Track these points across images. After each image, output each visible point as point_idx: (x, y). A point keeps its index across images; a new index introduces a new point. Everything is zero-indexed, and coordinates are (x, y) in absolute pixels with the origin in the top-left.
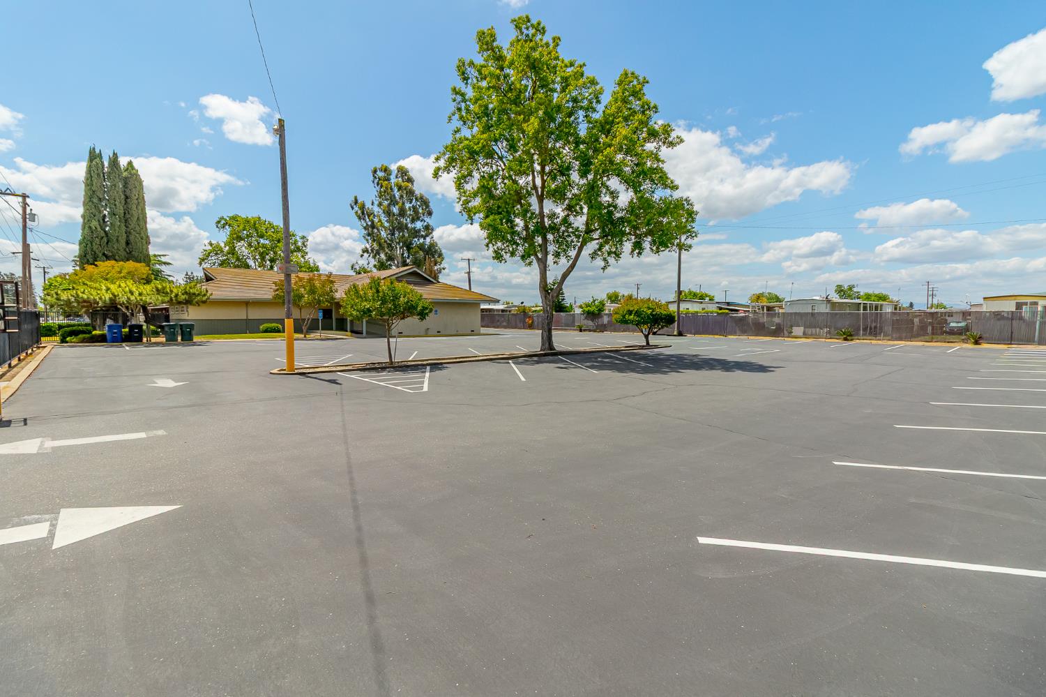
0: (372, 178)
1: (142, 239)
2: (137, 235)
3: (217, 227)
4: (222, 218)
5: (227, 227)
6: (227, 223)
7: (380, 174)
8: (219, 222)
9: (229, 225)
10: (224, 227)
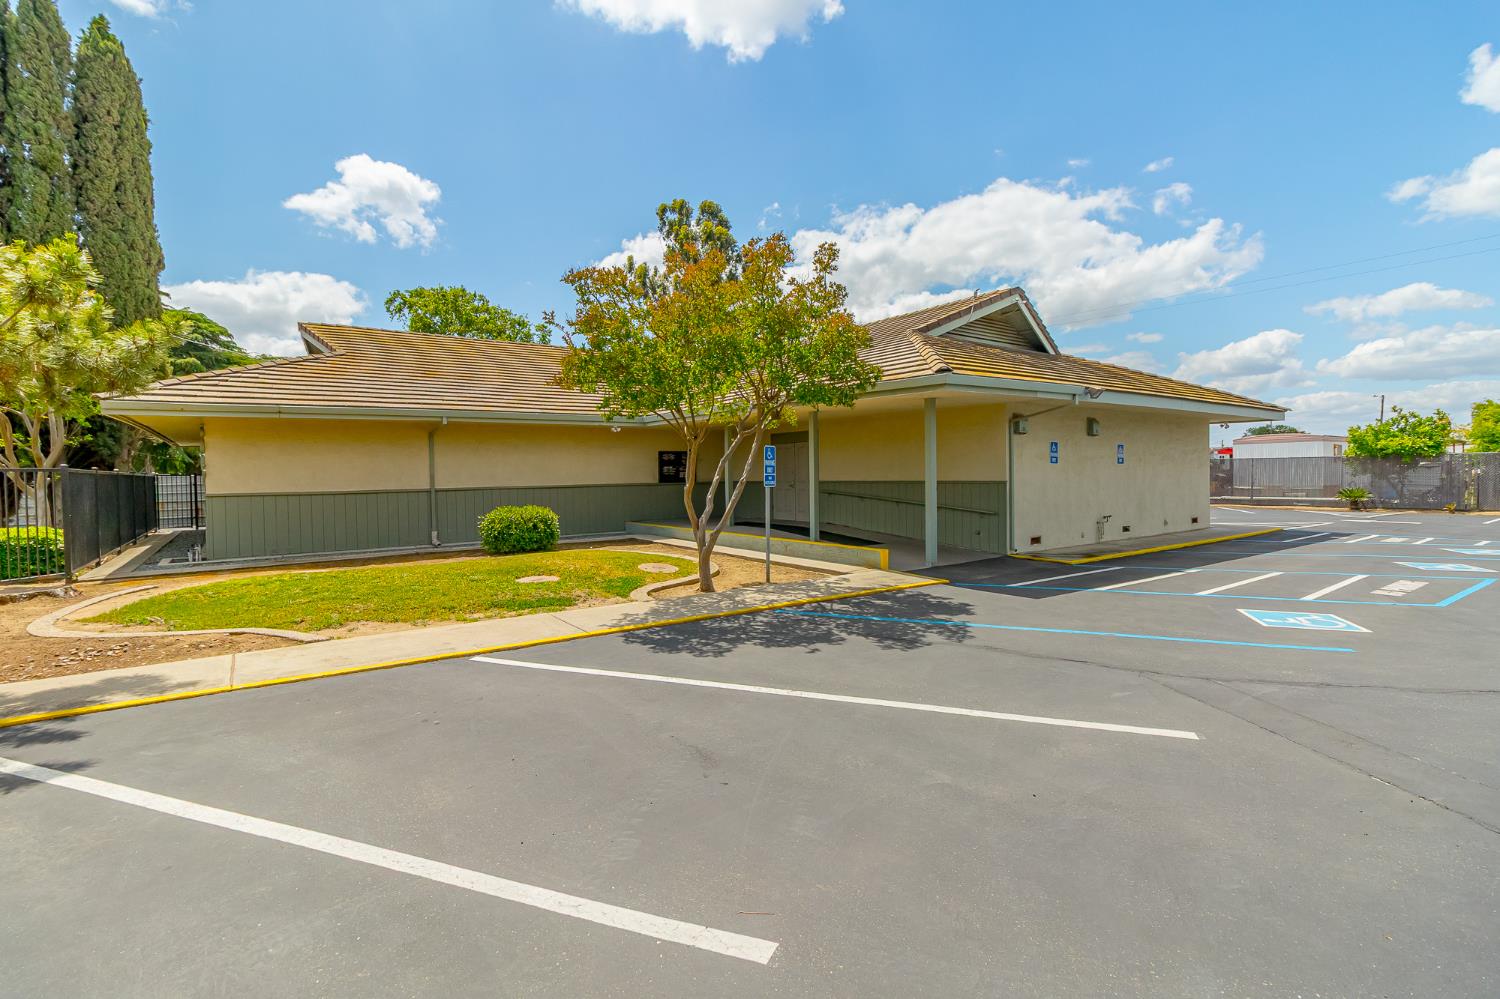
0: (658, 223)
1: (131, 247)
2: (115, 235)
3: (388, 310)
4: (397, 294)
5: (406, 311)
6: (405, 303)
7: (672, 217)
8: (391, 301)
9: (410, 307)
10: (400, 310)
